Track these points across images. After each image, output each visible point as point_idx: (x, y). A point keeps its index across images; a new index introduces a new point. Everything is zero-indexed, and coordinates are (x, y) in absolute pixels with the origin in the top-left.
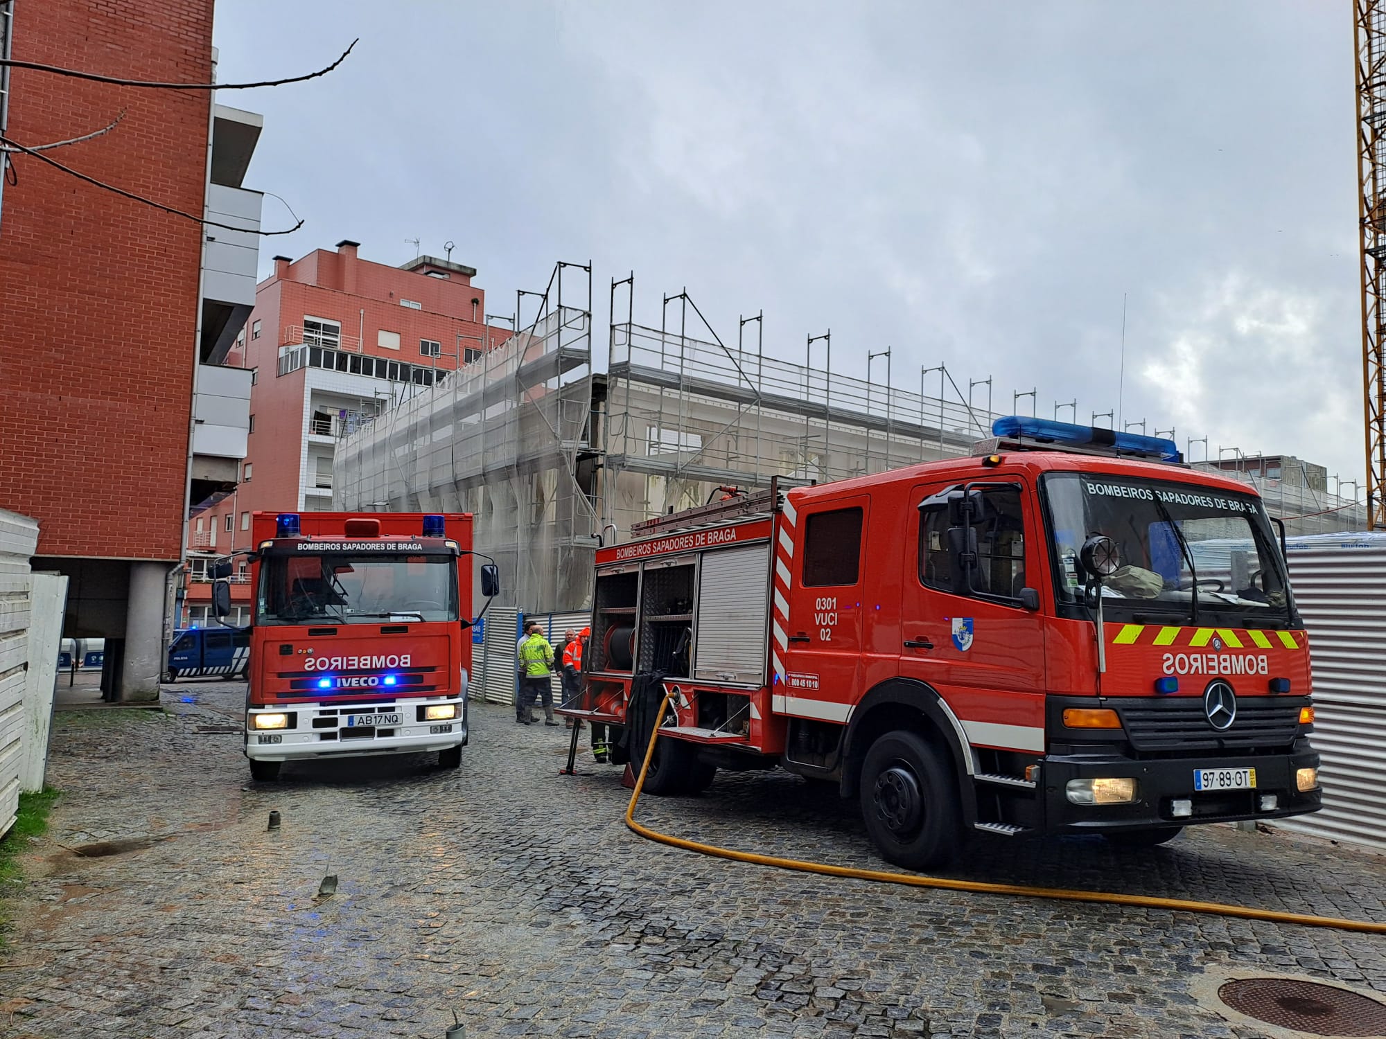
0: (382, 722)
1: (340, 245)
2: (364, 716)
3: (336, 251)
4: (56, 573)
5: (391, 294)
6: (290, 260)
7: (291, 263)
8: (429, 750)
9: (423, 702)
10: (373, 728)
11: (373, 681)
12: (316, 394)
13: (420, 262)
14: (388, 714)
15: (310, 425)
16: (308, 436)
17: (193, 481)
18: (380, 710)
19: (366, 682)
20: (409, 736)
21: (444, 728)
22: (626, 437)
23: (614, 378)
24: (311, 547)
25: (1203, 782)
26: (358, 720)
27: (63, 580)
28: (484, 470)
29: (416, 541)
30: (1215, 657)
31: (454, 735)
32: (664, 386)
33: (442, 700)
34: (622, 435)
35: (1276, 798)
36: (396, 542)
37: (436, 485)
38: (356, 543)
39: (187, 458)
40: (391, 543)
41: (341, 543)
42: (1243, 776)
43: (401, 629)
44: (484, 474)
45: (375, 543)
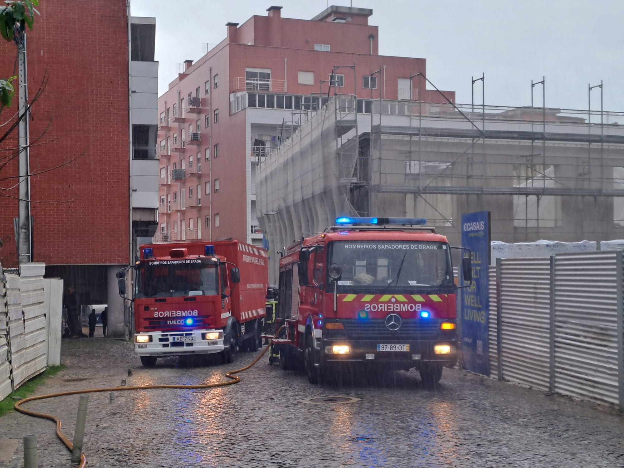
0: (187, 340)
1: (269, 10)
2: (179, 337)
3: (267, 15)
4: (59, 278)
5: (307, 41)
6: (238, 24)
7: (238, 27)
8: (209, 353)
9: (204, 331)
10: (183, 342)
11: (182, 322)
12: (254, 126)
13: (329, 11)
14: (189, 336)
15: (252, 150)
16: (250, 158)
17: (133, 222)
18: (186, 334)
19: (179, 322)
20: (199, 346)
21: (214, 343)
22: (380, 173)
23: (374, 135)
24: (155, 263)
25: (381, 348)
26: (177, 339)
27: (62, 281)
28: (313, 193)
29: (199, 259)
30: (392, 305)
31: (221, 346)
32: (411, 135)
33: (213, 330)
34: (379, 172)
35: (420, 355)
36: (190, 260)
37: (296, 202)
38: (173, 261)
39: (129, 210)
40: (188, 260)
41: (167, 261)
42: (403, 347)
43: (194, 298)
44: (313, 197)
45: (181, 260)
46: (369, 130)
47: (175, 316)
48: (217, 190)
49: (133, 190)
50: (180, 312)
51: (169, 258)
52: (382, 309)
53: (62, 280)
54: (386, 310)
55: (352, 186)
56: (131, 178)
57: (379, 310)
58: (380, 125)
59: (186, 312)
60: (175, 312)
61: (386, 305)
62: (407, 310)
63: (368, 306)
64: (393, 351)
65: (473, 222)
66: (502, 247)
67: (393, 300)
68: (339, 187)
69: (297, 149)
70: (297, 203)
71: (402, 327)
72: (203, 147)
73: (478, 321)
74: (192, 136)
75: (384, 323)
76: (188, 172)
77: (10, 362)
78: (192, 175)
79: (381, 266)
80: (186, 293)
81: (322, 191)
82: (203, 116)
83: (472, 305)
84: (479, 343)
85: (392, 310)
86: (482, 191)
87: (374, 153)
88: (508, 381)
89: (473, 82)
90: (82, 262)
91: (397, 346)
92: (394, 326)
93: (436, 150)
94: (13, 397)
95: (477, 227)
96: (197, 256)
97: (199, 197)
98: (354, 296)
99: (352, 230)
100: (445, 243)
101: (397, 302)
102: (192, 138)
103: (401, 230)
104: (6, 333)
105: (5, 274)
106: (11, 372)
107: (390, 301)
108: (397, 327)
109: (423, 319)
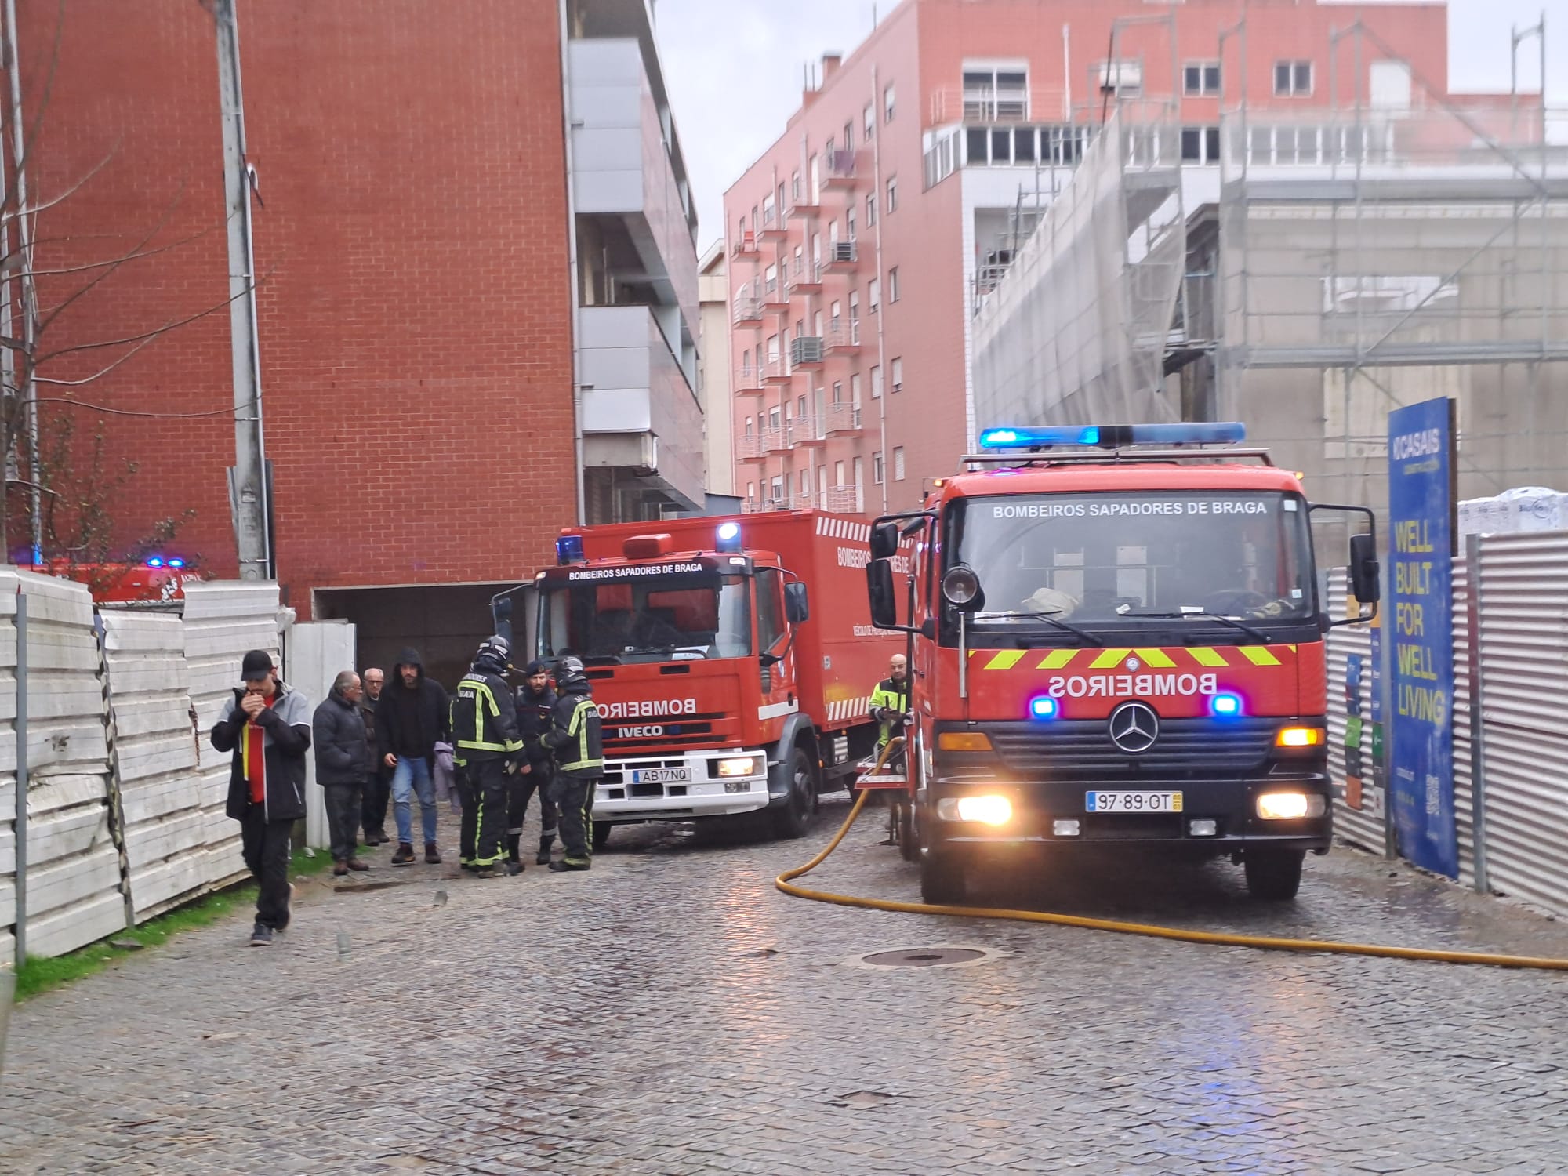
0: (669, 778)
2: (649, 770)
4: (345, 620)
8: (729, 812)
9: (714, 754)
10: (661, 785)
11: (657, 730)
12: (983, 215)
14: (675, 769)
15: (978, 278)
16: (974, 300)
17: (587, 470)
18: (668, 764)
19: (649, 731)
20: (704, 795)
21: (742, 787)
22: (1246, 314)
23: (1230, 208)
24: (583, 576)
25: (1098, 804)
26: (644, 776)
27: (351, 628)
28: (1081, 380)
29: (696, 561)
30: (1129, 678)
31: (759, 794)
32: (1336, 202)
33: (738, 752)
34: (1241, 311)
35: (1213, 823)
36: (674, 564)
37: (1050, 404)
38: (630, 567)
39: (575, 440)
40: (667, 564)
41: (614, 569)
42: (1162, 799)
43: (683, 668)
44: (1082, 389)
45: (650, 565)
46: (1214, 196)
47: (637, 715)
48: (897, 386)
49: (583, 388)
50: (650, 703)
51: (622, 560)
52: (1099, 691)
53: (352, 626)
54: (1111, 693)
55: (1169, 354)
56: (576, 355)
57: (1092, 693)
58: (1241, 181)
59: (665, 703)
60: (636, 704)
61: (1111, 678)
62: (1173, 692)
63: (1057, 682)
64: (1133, 810)
65: (1413, 431)
66: (1545, 504)
67: (1132, 664)
68: (1134, 360)
69: (1046, 264)
70: (1052, 409)
71: (1159, 740)
72: (863, 278)
73: (1430, 719)
74: (836, 252)
75: (1105, 731)
76: (828, 345)
77: (121, 848)
78: (838, 350)
79: (1125, 567)
80: (669, 653)
81: (1098, 372)
82: (860, 196)
83: (1416, 674)
84: (1433, 782)
85: (1129, 693)
86: (1541, 351)
87: (1229, 258)
88: (1502, 895)
89: (1516, 42)
90: (458, 577)
91: (1146, 795)
92: (1134, 739)
93: (1409, 242)
94: (114, 942)
95: (1424, 447)
96: (693, 554)
97: (857, 407)
98: (1016, 654)
99: (1030, 464)
100: (1293, 494)
101: (1144, 668)
102: (836, 257)
103: (1170, 460)
104: (106, 770)
105: (100, 611)
106: (124, 873)
107: (1121, 668)
108: (1146, 740)
109: (1221, 717)
